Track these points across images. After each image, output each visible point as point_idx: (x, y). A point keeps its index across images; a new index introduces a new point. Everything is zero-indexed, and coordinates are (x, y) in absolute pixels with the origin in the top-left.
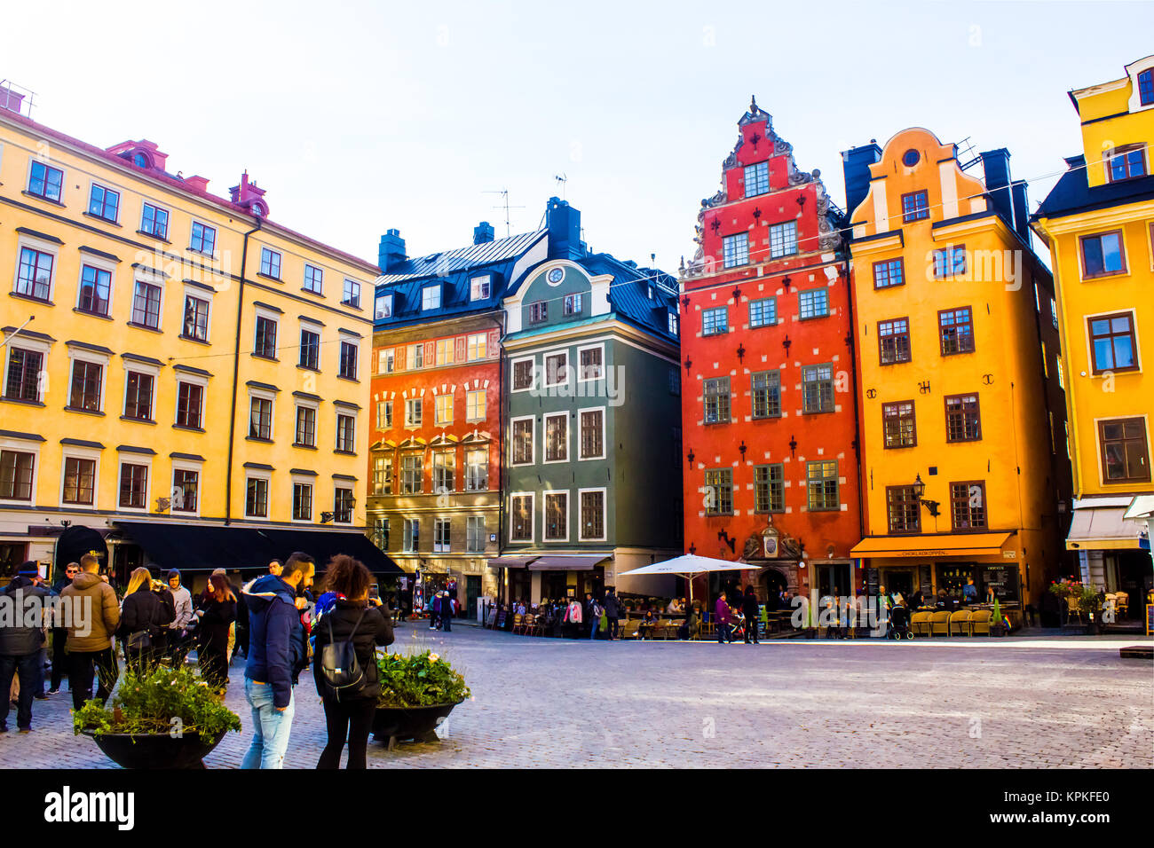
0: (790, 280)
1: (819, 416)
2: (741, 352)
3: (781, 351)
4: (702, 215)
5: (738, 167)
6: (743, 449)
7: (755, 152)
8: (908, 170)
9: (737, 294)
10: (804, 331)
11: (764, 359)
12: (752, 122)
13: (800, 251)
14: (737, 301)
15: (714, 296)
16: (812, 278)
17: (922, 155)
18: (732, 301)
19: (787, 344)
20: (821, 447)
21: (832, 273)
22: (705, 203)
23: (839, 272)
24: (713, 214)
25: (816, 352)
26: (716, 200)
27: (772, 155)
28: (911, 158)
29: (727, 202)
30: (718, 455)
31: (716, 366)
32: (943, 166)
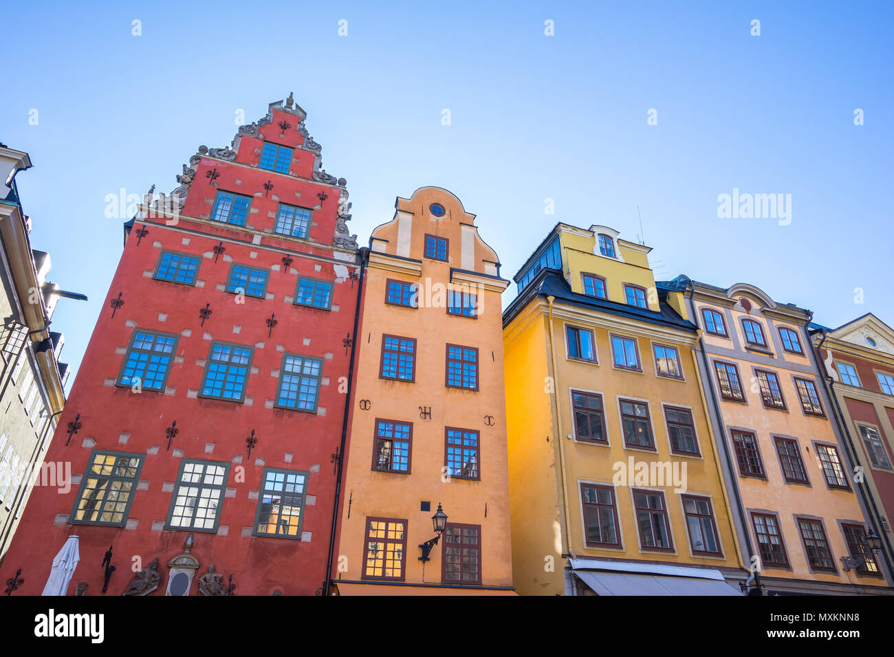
0: (291, 260)
1: (296, 414)
2: (205, 313)
3: (263, 329)
4: (196, 159)
5: (258, 138)
6: (172, 432)
7: (282, 136)
8: (433, 218)
9: (219, 250)
10: (297, 316)
11: (237, 330)
12: (286, 112)
13: (310, 239)
14: (216, 258)
15: (186, 242)
16: (318, 268)
17: (447, 212)
18: (210, 255)
19: (272, 323)
20: (290, 452)
21: (342, 272)
22: (203, 149)
23: (350, 274)
24: (213, 164)
25: (307, 342)
26: (222, 153)
27: (300, 147)
28: (437, 210)
29: (235, 161)
30: (125, 432)
31: (162, 318)
32: (464, 228)
